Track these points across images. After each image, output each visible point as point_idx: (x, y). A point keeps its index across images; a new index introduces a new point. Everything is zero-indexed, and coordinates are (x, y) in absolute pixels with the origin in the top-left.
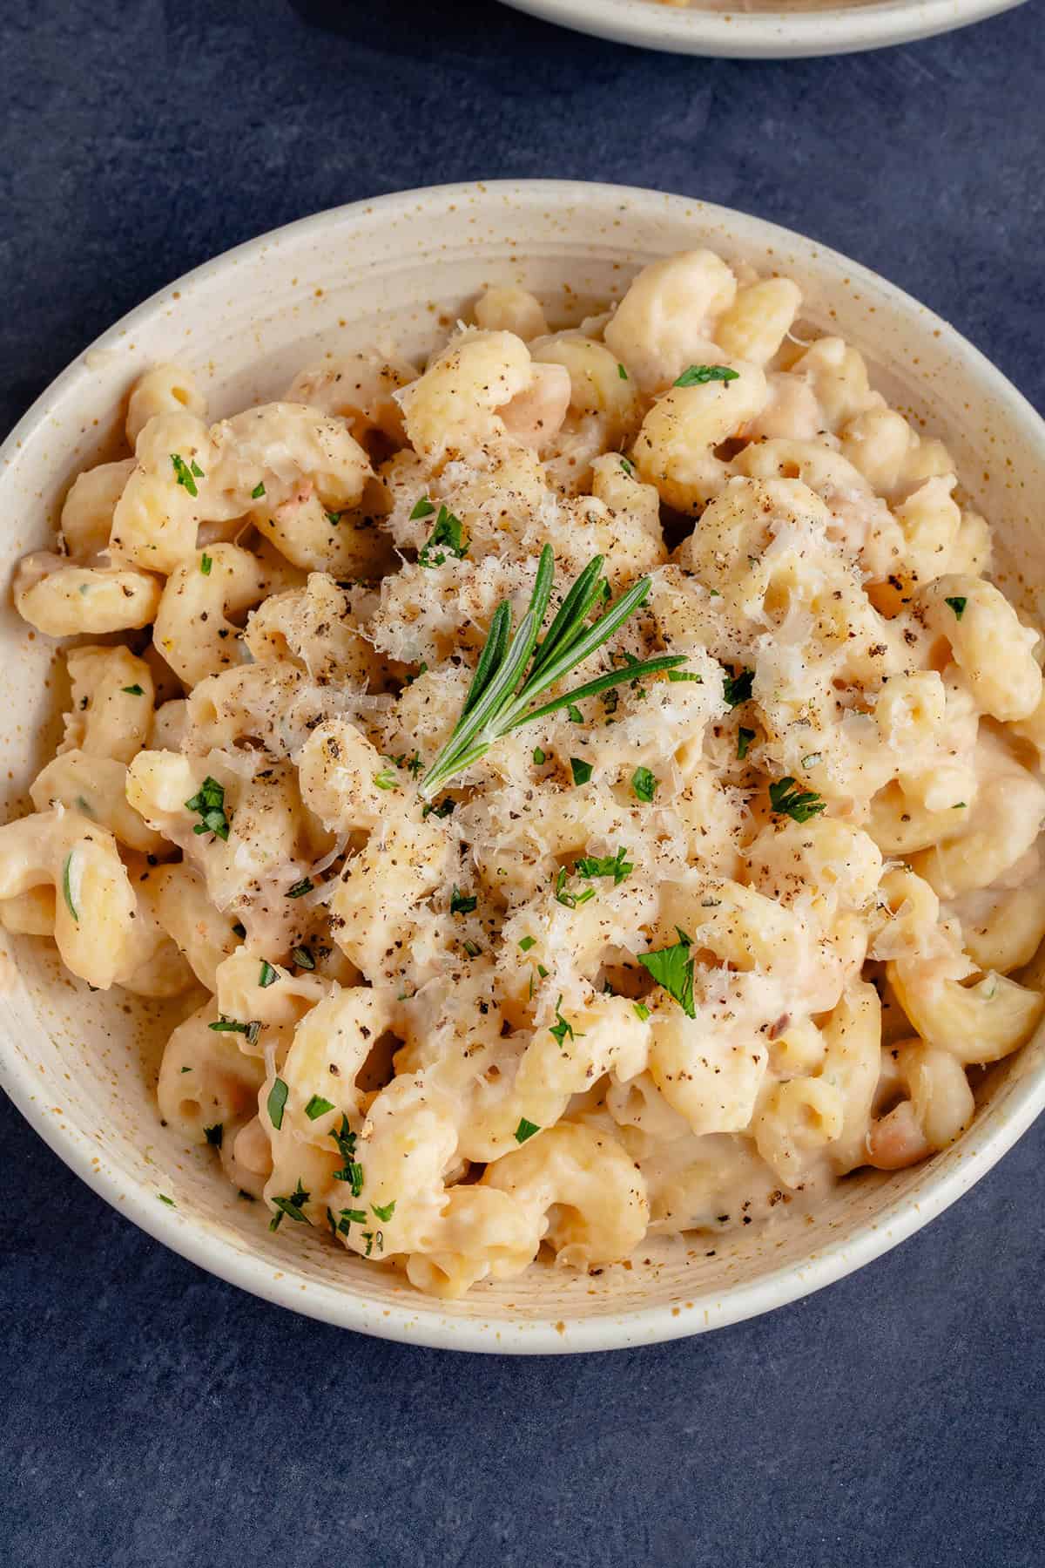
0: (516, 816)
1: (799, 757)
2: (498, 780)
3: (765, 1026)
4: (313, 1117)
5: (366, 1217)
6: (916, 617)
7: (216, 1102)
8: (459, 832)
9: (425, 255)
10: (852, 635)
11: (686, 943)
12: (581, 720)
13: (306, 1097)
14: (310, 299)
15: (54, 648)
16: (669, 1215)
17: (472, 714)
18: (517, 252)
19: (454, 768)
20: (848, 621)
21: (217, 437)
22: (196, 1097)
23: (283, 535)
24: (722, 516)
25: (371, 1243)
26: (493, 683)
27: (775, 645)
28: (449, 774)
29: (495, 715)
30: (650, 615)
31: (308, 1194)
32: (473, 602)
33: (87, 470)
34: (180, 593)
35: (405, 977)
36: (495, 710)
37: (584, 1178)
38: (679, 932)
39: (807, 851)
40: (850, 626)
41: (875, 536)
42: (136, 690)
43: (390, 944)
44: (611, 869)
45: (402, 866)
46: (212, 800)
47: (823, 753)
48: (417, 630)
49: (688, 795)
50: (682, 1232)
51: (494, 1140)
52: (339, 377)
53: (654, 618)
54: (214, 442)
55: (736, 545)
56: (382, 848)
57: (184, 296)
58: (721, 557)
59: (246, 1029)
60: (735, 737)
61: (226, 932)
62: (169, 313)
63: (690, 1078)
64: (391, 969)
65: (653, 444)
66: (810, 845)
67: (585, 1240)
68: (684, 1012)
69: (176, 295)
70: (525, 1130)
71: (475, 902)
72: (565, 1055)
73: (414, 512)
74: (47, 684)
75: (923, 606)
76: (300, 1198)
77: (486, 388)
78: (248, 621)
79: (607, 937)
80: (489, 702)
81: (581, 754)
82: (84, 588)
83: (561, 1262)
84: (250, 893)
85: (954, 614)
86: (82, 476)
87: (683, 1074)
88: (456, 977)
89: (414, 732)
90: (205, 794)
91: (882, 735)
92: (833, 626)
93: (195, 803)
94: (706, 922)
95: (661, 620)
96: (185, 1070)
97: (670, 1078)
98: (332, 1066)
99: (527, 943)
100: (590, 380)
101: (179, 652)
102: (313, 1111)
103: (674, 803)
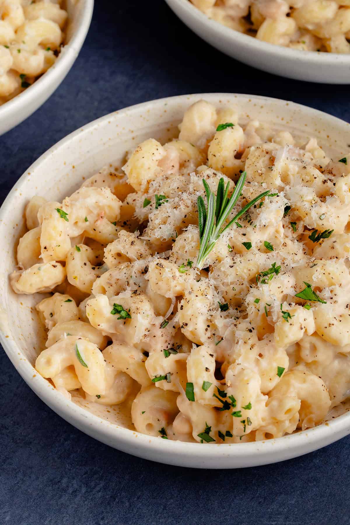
0: (232, 266)
1: (318, 217)
2: (219, 260)
3: (348, 305)
4: (206, 391)
5: (241, 414)
6: (330, 173)
7: (159, 420)
8: (212, 282)
9: (104, 144)
10: (315, 178)
11: (309, 286)
12: (241, 227)
13: (201, 383)
14: (71, 170)
15: (30, 308)
16: (334, 397)
17: (204, 235)
18: (134, 135)
19: (206, 254)
20: (312, 174)
21: (66, 203)
22: (150, 422)
23: (100, 232)
24: (253, 160)
25: (245, 425)
26: (207, 223)
27: (292, 188)
28: (205, 257)
29: (212, 235)
30: (244, 198)
31: (211, 427)
32: (186, 206)
33: (22, 237)
34: (74, 259)
35: (216, 335)
36: (211, 233)
37: (305, 386)
38: (305, 283)
39: (335, 244)
40: (313, 175)
41: (303, 156)
42: (69, 301)
43: (206, 327)
44: (273, 271)
45: (200, 297)
46: (119, 309)
47: (325, 214)
48: (169, 225)
49: (285, 245)
50: (341, 403)
51: (270, 379)
52: (96, 181)
53: (245, 198)
54: (66, 205)
55: (263, 166)
56: (190, 293)
57: (32, 174)
58: (260, 172)
59: (166, 378)
60: (290, 226)
61: (141, 356)
62: (29, 180)
63: (333, 325)
64: (209, 336)
65: (216, 155)
66: (336, 241)
67: (311, 413)
68: (321, 303)
69: (29, 174)
70: (280, 371)
71: (227, 305)
72: (291, 324)
73: (144, 205)
74: (32, 319)
75: (330, 169)
76: (208, 430)
77: (153, 154)
78: (104, 252)
79: (282, 292)
80: (208, 229)
81: (245, 240)
82: (39, 269)
83: (305, 426)
84: (147, 333)
85: (344, 164)
86: (21, 239)
87: (330, 324)
88: (235, 325)
89: (185, 251)
90: (116, 308)
91: (342, 202)
92: (308, 178)
93: (114, 312)
94: (314, 274)
95: (248, 197)
96: (143, 413)
97: (326, 327)
98: (206, 368)
99: (257, 301)
100: (182, 150)
101: (81, 279)
102: (205, 388)
103: (282, 248)
